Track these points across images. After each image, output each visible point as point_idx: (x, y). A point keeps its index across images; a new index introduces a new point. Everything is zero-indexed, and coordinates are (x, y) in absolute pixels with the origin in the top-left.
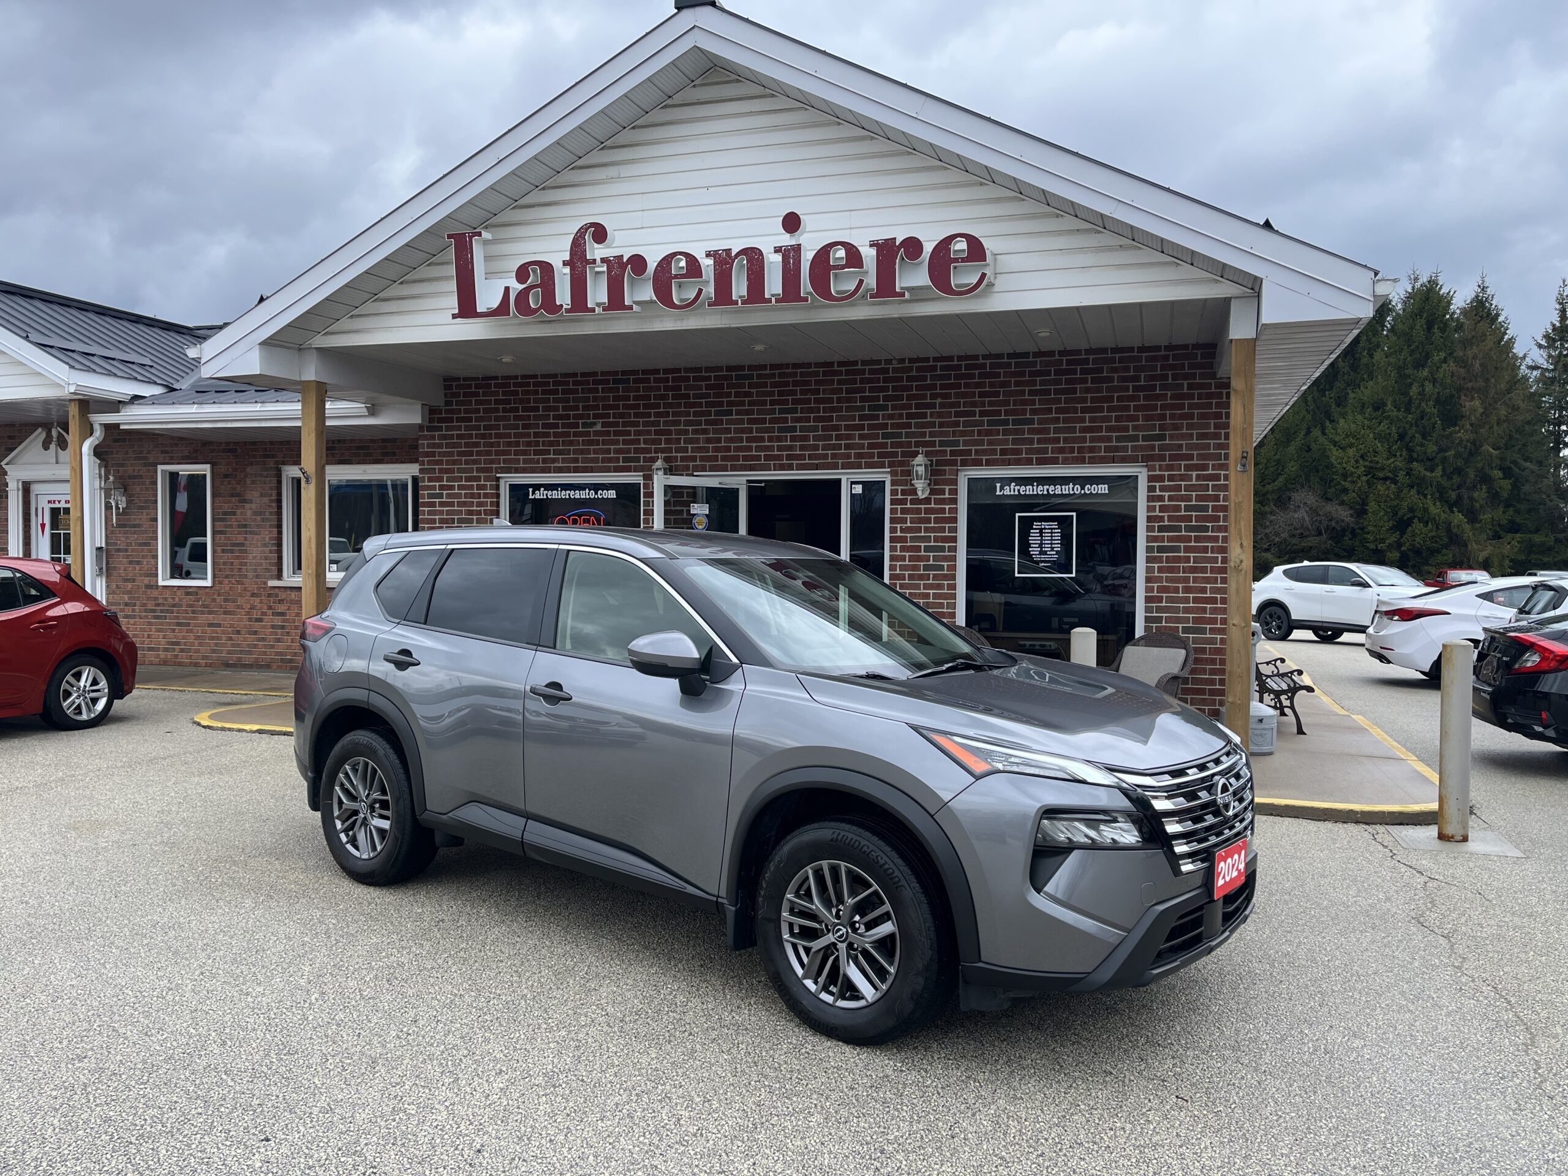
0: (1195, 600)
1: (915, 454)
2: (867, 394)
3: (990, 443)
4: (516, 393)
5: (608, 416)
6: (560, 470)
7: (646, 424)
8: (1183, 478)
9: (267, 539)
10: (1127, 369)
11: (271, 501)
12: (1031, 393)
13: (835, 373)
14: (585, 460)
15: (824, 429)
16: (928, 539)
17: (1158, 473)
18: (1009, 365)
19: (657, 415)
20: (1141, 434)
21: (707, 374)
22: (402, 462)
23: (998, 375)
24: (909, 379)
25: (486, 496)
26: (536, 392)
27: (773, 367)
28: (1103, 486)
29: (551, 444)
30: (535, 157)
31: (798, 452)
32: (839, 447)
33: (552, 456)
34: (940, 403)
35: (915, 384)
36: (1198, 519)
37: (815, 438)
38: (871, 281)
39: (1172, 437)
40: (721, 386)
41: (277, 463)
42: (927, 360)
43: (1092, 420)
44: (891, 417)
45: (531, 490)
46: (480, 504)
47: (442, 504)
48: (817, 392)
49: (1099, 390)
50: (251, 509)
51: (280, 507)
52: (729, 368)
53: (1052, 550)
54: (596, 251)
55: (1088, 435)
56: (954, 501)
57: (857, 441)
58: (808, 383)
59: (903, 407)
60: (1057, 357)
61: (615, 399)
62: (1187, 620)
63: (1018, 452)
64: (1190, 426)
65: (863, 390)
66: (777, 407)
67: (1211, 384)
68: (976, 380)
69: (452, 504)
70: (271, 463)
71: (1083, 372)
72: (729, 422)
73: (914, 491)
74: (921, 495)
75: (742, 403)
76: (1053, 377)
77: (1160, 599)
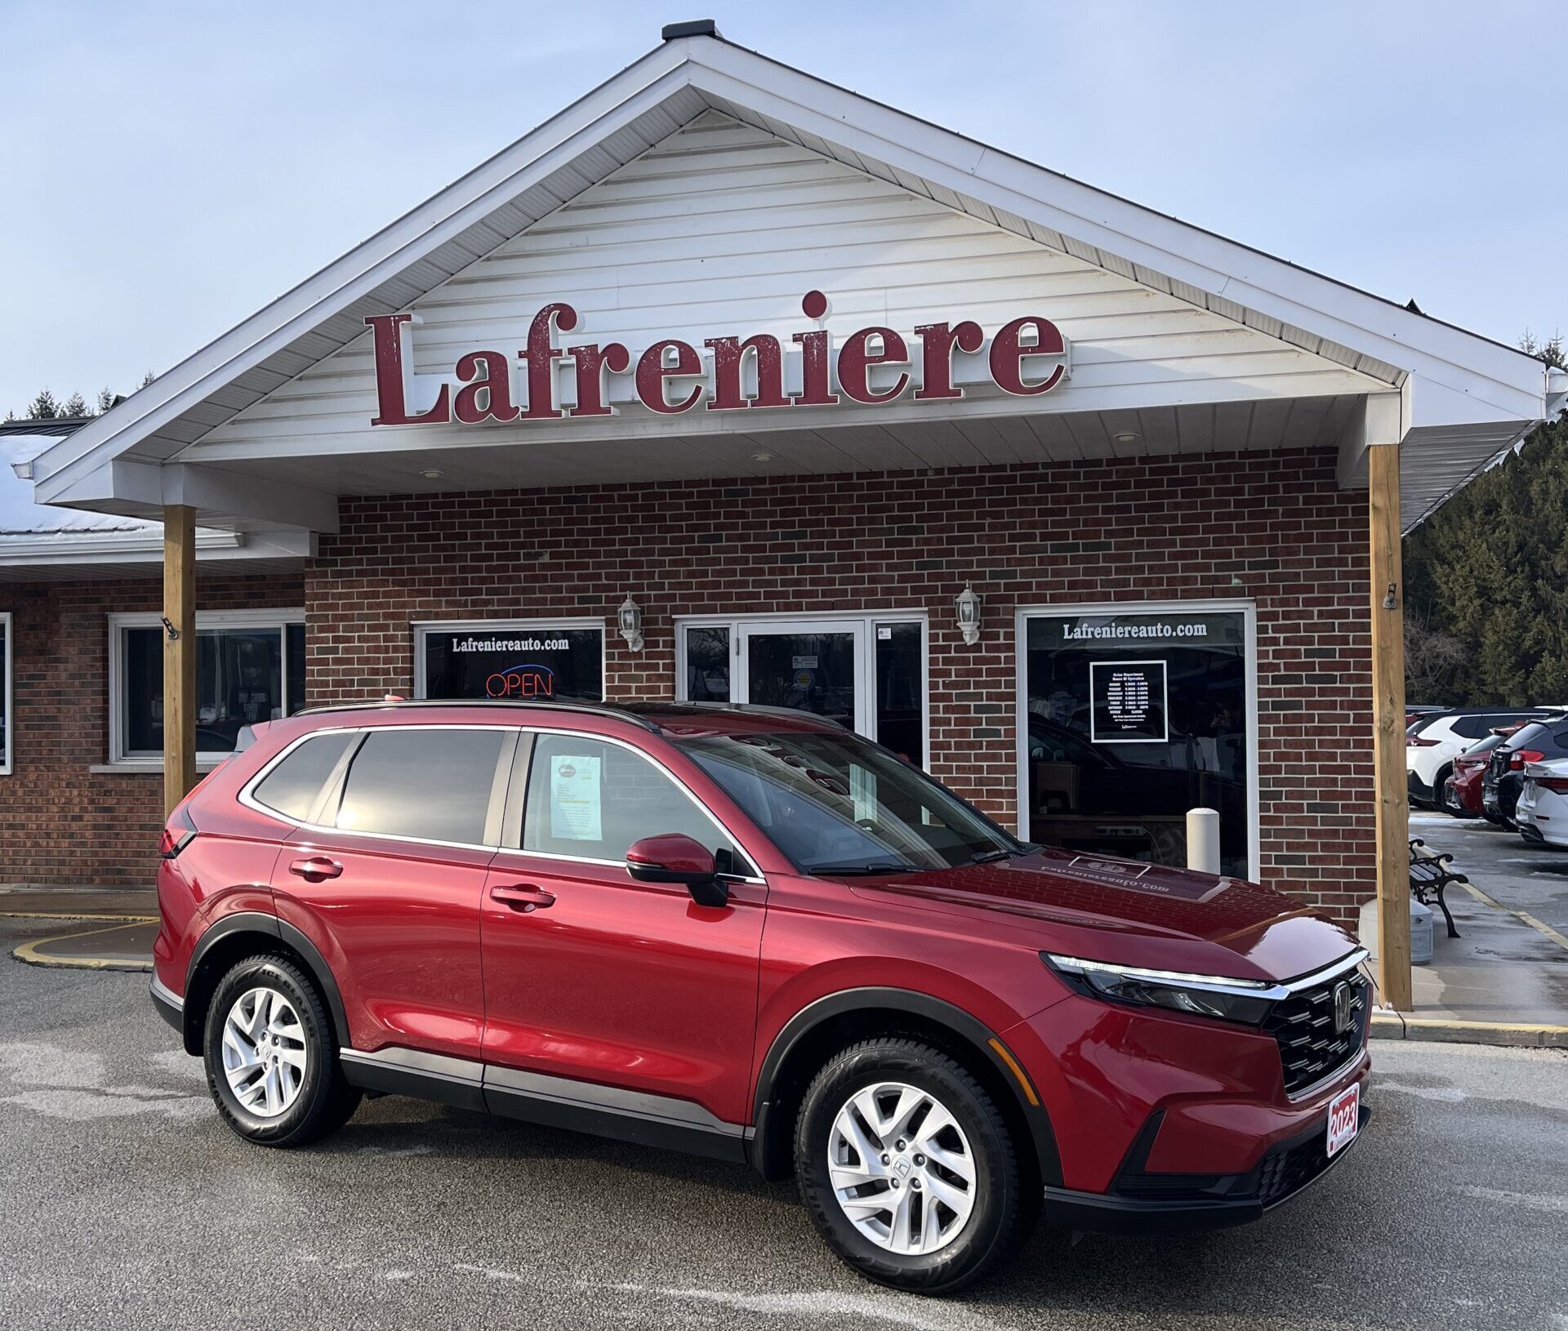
0: (1323, 769)
1: (961, 589)
2: (896, 513)
3: (1055, 573)
4: (435, 516)
5: (558, 544)
6: (495, 615)
7: (608, 554)
8: (1301, 615)
9: (88, 710)
10: (1226, 480)
11: (95, 659)
12: (1106, 510)
13: (854, 487)
14: (529, 602)
15: (841, 558)
16: (979, 697)
17: (1269, 609)
18: (1076, 476)
19: (623, 542)
20: (1247, 560)
21: (688, 490)
22: (273, 606)
23: (1063, 488)
24: (950, 494)
25: (396, 649)
26: (463, 515)
27: (774, 480)
28: (1200, 626)
29: (483, 581)
30: (482, 221)
31: (808, 588)
32: (861, 580)
33: (483, 597)
34: (989, 524)
35: (956, 500)
36: (1322, 666)
37: (830, 570)
38: (917, 376)
39: (1286, 564)
40: (707, 505)
41: (104, 609)
42: (972, 469)
43: (1184, 543)
44: (927, 542)
45: (455, 640)
46: (387, 661)
47: (337, 661)
48: (831, 511)
49: (1192, 506)
50: (66, 670)
51: (106, 668)
52: (716, 482)
53: (1139, 709)
54: (562, 340)
55: (1180, 562)
56: (1011, 648)
57: (884, 573)
58: (819, 500)
59: (942, 530)
60: (1137, 465)
61: (568, 522)
62: (1313, 795)
63: (1092, 584)
64: (1307, 551)
65: (890, 509)
66: (780, 530)
67: (1333, 496)
68: (1036, 495)
69: (350, 661)
70: (94, 610)
71: (1171, 483)
72: (717, 550)
73: (959, 636)
74: (969, 640)
75: (734, 526)
76: (1133, 490)
77: (1278, 770)
